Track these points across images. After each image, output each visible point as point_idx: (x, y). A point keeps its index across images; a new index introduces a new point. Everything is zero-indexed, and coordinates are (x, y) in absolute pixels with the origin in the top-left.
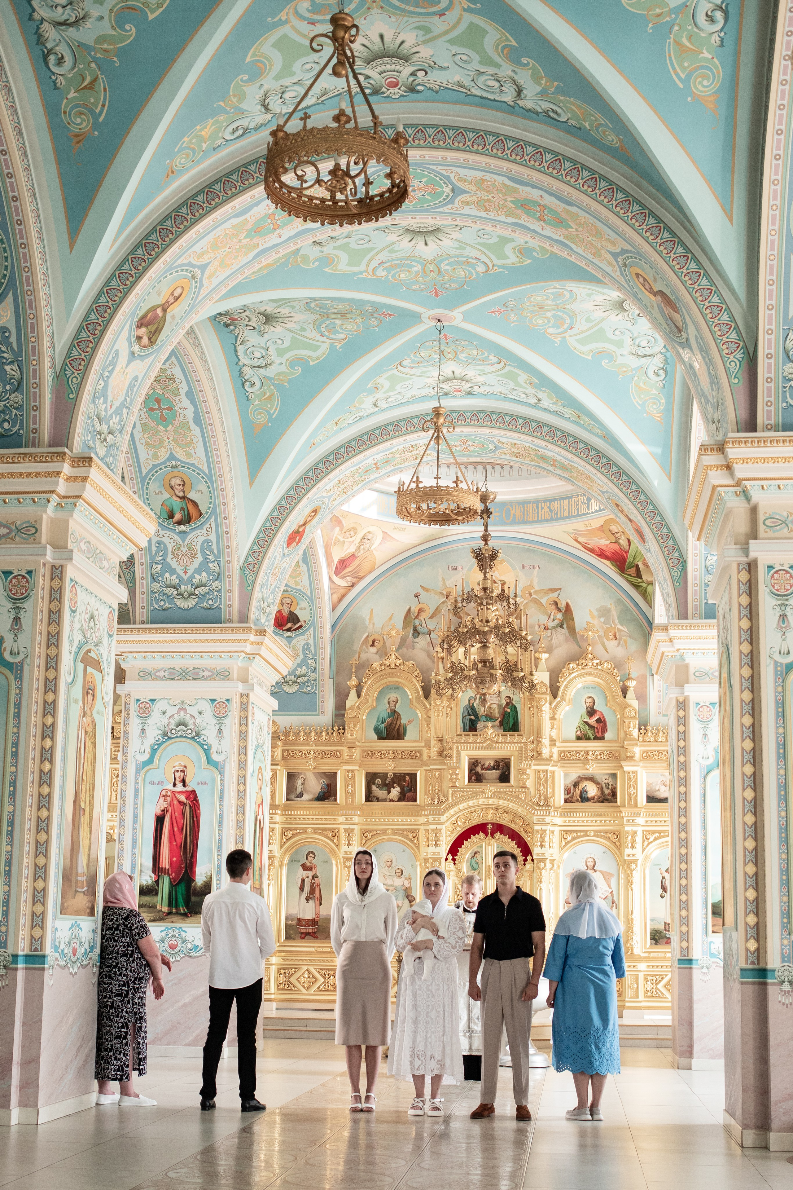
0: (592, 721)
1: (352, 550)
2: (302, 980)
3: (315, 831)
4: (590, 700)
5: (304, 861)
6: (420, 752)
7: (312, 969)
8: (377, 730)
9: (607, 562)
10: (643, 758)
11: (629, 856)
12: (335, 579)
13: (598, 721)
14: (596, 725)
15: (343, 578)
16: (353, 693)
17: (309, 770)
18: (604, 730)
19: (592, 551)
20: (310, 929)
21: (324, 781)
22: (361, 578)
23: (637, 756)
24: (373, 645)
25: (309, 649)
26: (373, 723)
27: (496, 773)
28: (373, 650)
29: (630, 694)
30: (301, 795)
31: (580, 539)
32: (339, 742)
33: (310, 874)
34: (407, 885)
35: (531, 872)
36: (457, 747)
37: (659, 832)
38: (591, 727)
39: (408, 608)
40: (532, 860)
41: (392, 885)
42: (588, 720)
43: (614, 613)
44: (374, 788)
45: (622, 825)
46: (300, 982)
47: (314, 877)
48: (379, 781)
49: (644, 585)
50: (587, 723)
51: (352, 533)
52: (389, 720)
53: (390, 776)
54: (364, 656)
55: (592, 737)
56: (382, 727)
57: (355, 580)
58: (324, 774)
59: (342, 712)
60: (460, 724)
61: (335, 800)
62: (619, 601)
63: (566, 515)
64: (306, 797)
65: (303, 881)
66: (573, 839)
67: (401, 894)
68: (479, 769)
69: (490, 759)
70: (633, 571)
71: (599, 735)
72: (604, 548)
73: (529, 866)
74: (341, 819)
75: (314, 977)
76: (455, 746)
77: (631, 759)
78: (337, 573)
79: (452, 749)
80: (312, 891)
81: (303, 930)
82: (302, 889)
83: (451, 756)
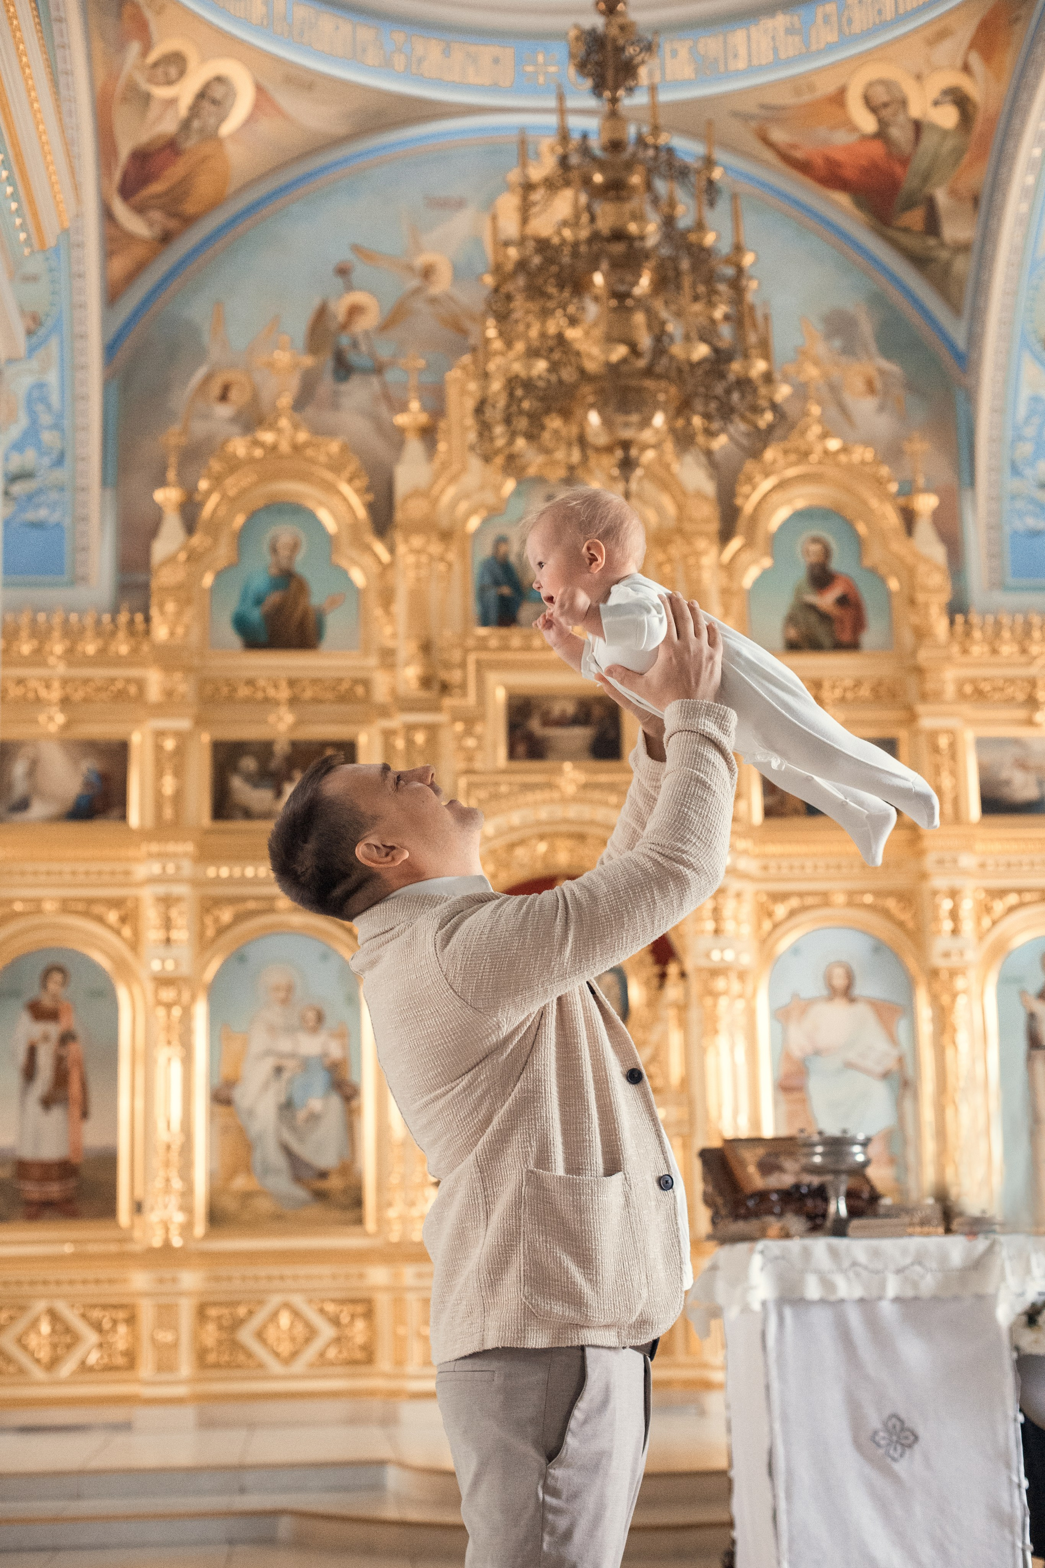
0: (827, 600)
1: (168, 126)
2: (33, 1341)
3: (66, 906)
4: (815, 548)
5: (33, 991)
6: (366, 683)
7: (61, 1307)
8: (241, 625)
9: (843, 199)
10: (961, 696)
11: (947, 955)
12: (120, 209)
13: (843, 601)
14: (835, 611)
15: (140, 210)
16: (172, 528)
17: (48, 736)
18: (859, 624)
19: (804, 167)
20: (54, 1190)
21: (89, 765)
22: (188, 221)
23: (950, 690)
24: (224, 397)
25: (44, 400)
26: (231, 605)
27: (581, 735)
28: (224, 411)
29: (925, 529)
30: (23, 805)
31: (778, 135)
32: (134, 659)
33: (53, 1030)
34: (335, 1051)
35: (682, 1008)
36: (479, 664)
37: (1020, 891)
38: (824, 617)
39: (316, 302)
40: (683, 975)
41: (293, 1056)
42: (812, 598)
43: (866, 328)
44: (237, 783)
45: (923, 876)
46: (25, 1347)
47: (67, 1038)
48: (249, 764)
49: (944, 255)
50: (812, 608)
51: (173, 71)
52: (274, 598)
53: (281, 748)
54: (199, 428)
55: (826, 641)
56: (255, 615)
57: (172, 224)
58: (92, 747)
59: (141, 578)
60: (474, 609)
61: (123, 817)
62: (877, 300)
63: (741, 65)
64: (38, 810)
65: (32, 1052)
66: (792, 913)
67: (320, 1080)
68: (535, 725)
69: (566, 697)
70: (915, 218)
71: (846, 637)
72: (840, 156)
73: (673, 991)
74: (142, 871)
75: (68, 1330)
76: (472, 658)
77: (936, 696)
78: (127, 191)
79: (463, 665)
80: (61, 1078)
81: (32, 1190)
82: (29, 1072)
83: (463, 686)
